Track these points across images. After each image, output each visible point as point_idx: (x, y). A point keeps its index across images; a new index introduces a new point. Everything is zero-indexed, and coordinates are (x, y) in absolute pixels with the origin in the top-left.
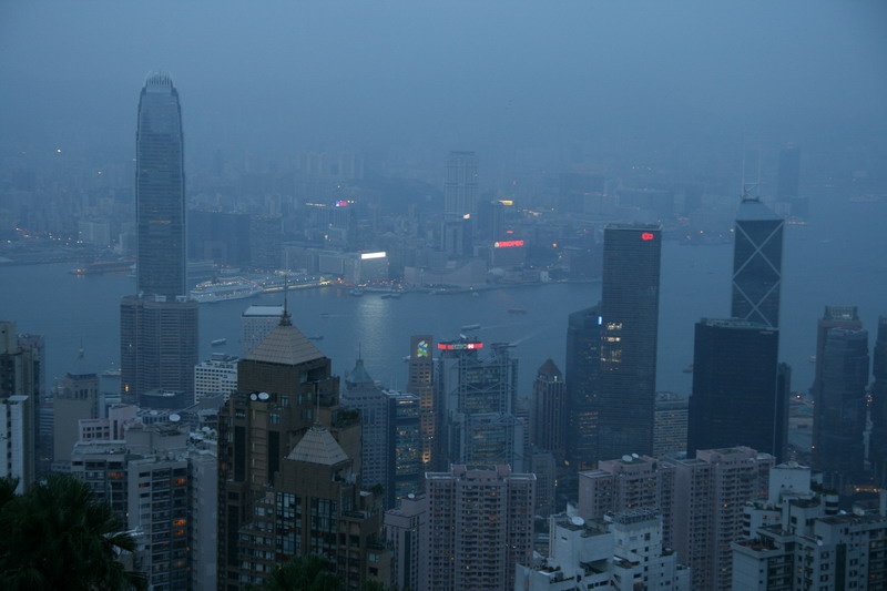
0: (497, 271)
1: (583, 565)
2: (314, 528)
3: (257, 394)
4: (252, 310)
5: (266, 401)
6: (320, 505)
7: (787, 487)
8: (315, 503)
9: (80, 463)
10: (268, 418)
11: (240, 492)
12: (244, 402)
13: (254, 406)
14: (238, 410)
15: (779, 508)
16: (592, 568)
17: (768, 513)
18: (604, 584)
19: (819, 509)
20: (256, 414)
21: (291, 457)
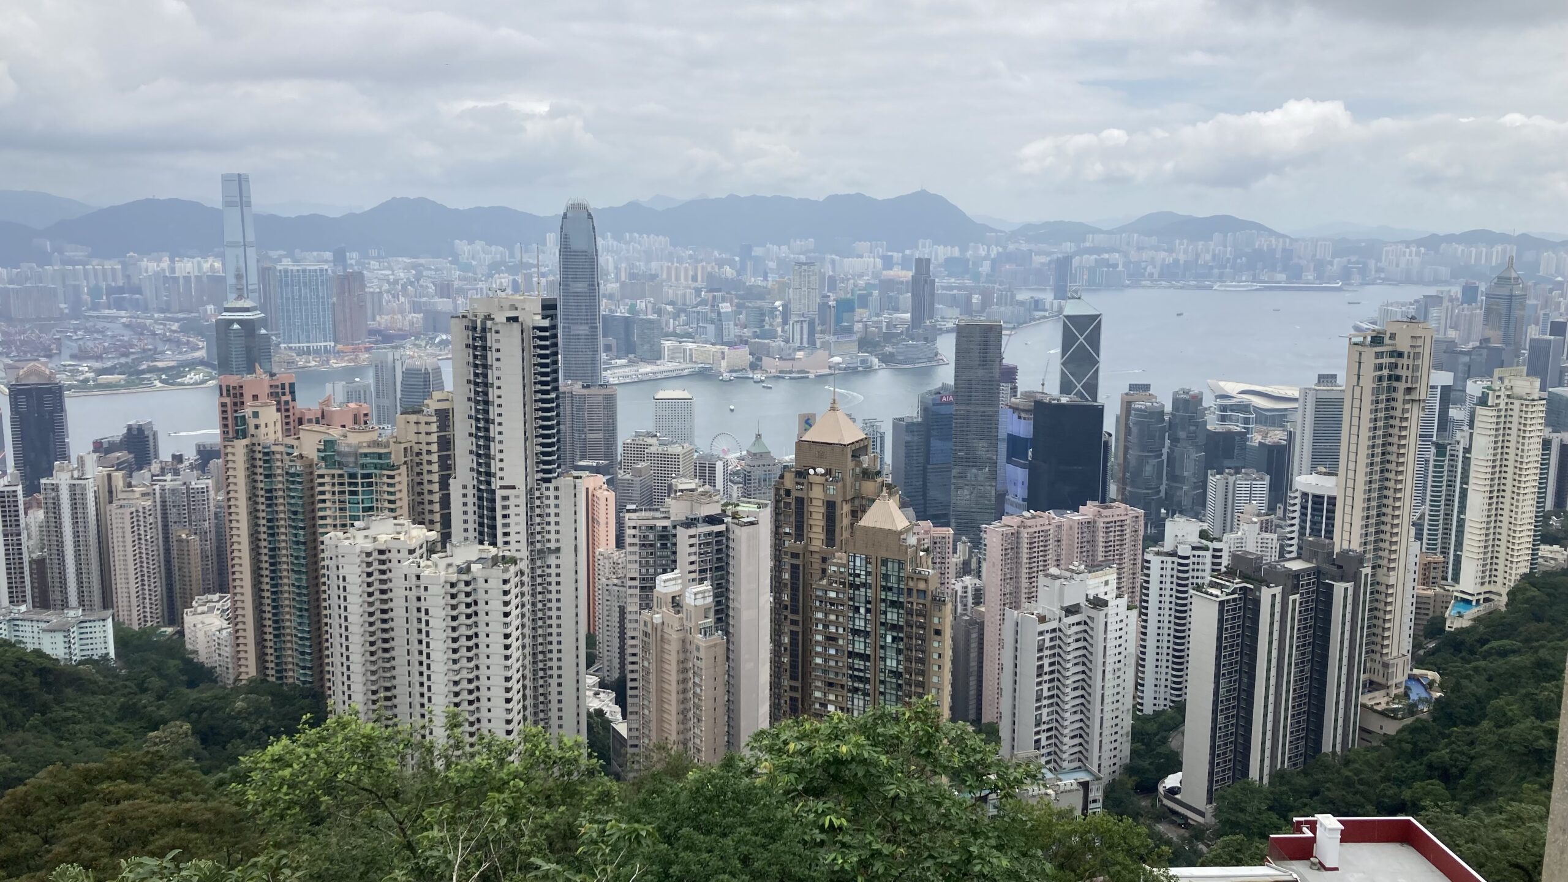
1: (1062, 608)
2: (884, 584)
3: (814, 469)
5: (822, 475)
6: (890, 565)
7: (1180, 536)
8: (885, 562)
9: (634, 528)
10: (825, 490)
11: (801, 552)
12: (801, 474)
13: (812, 479)
14: (797, 483)
15: (1173, 554)
16: (1070, 611)
17: (1164, 559)
18: (1078, 624)
19: (1209, 554)
20: (814, 486)
21: (862, 523)
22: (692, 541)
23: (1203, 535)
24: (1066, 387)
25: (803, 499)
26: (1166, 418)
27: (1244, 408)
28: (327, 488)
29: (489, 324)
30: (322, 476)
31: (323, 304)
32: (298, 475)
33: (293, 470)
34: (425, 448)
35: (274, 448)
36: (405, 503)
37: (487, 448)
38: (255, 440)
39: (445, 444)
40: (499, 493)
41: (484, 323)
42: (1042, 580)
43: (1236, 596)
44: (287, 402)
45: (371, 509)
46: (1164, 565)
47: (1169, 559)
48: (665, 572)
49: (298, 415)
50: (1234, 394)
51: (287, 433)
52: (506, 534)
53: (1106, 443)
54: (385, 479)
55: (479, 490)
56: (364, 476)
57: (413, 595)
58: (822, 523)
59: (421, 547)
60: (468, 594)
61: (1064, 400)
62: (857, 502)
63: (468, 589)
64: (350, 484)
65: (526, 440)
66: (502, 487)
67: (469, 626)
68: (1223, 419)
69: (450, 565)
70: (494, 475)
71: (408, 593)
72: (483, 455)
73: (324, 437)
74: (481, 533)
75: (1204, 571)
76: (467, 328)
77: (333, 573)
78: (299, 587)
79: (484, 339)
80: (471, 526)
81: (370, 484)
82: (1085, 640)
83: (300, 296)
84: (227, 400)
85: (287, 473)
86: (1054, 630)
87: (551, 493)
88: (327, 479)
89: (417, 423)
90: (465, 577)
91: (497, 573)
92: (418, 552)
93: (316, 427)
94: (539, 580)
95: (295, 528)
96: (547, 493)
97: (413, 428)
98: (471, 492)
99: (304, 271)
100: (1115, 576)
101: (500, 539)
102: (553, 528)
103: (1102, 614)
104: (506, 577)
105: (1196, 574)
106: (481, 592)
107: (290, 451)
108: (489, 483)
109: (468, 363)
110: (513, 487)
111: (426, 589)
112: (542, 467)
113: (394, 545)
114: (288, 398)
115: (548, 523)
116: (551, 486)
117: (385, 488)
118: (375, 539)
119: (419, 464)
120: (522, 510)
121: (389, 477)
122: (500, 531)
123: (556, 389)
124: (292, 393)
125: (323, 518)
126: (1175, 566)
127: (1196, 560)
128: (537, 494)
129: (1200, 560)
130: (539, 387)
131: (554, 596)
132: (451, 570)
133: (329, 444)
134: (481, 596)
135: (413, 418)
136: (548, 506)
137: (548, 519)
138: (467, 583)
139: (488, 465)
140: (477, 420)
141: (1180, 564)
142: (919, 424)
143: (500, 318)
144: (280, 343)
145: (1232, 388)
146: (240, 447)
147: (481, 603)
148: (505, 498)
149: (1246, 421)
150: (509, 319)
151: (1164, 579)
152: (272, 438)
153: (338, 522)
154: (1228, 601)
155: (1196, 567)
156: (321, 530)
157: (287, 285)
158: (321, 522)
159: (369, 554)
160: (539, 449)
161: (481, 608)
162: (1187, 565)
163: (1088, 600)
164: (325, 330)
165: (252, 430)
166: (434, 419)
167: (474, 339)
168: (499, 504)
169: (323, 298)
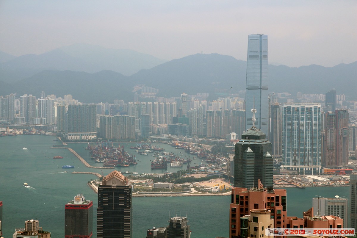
31: (315, 135)
83: (298, 128)
99: (303, 109)
114: (281, 208)
124: (284, 203)
144: (281, 164)
157: (289, 119)
164: (315, 155)
169: (315, 130)
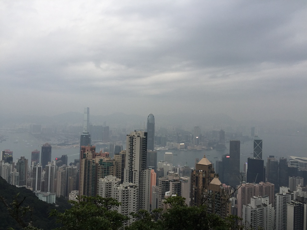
0: (203, 147)
1: (256, 206)
3: (200, 170)
4: (166, 153)
5: (202, 172)
7: (283, 191)
9: (161, 181)
10: (203, 175)
11: (197, 189)
12: (197, 172)
13: (200, 173)
14: (196, 173)
15: (282, 195)
16: (258, 206)
17: (280, 196)
18: (260, 210)
19: (290, 195)
20: (200, 175)
21: (211, 183)
22: (173, 185)
23: (289, 191)
24: (255, 156)
25: (198, 177)
26: (278, 164)
27: (297, 162)
28: (100, 169)
29: (134, 137)
30: (99, 167)
31: (101, 133)
32: (95, 166)
33: (93, 165)
34: (119, 162)
35: (90, 161)
36: (115, 173)
37: (132, 162)
38: (87, 159)
39: (123, 161)
40: (134, 172)
41: (133, 137)
42: (251, 199)
43: (298, 205)
44: (93, 152)
45: (108, 174)
46: (280, 197)
47: (281, 196)
48: (167, 191)
49: (95, 154)
50: (294, 159)
51: (93, 158)
52: (135, 181)
53: (264, 168)
54: (111, 168)
55: (130, 171)
56: (107, 167)
57: (116, 192)
58: (202, 183)
59: (118, 182)
60: (127, 193)
61: (254, 158)
62: (210, 178)
63: (127, 192)
64: (105, 169)
65: (140, 161)
66: (134, 171)
67: (126, 200)
68: (292, 164)
69: (123, 187)
70: (133, 168)
71: (115, 192)
72: (131, 164)
73: (100, 159)
74: (130, 180)
75: (289, 199)
76: (129, 138)
77: (100, 187)
78: (93, 190)
79: (133, 140)
80: (128, 179)
81: (108, 169)
82: (262, 213)
83: (97, 131)
84: (82, 151)
85: (92, 166)
86: (255, 211)
87: (144, 173)
88: (100, 167)
89: (118, 157)
90: (126, 189)
91: (133, 189)
92: (117, 184)
93: (99, 157)
94: (141, 191)
95: (93, 177)
96: (143, 173)
97: (117, 158)
98: (128, 171)
99: (98, 126)
100: (269, 199)
101: (133, 182)
102: (144, 180)
103: (266, 207)
104: (134, 190)
105: (288, 200)
106: (129, 193)
107: (93, 161)
108: (132, 170)
109: (129, 145)
110: (137, 171)
111: (118, 191)
112: (142, 167)
113: (112, 182)
114: (94, 151)
115: (143, 179)
116: (144, 171)
117: (111, 170)
118: (109, 180)
119: (118, 165)
120: (138, 176)
121: (112, 167)
122: (133, 180)
123: (146, 151)
124: (95, 149)
125: (99, 175)
126: (283, 198)
127: (287, 197)
128: (141, 173)
129: (289, 197)
130: (143, 150)
131: (144, 195)
132: (123, 188)
133: (101, 160)
134: (129, 194)
135: (117, 156)
136: (143, 175)
137: (143, 178)
138: (127, 191)
139: (132, 166)
140: (130, 156)
141: (283, 197)
142: (222, 162)
143: (136, 136)
144: (92, 140)
145: (294, 158)
146: (84, 160)
147: (129, 195)
148: (135, 173)
149: (297, 165)
150: (138, 136)
151: (280, 201)
152: (90, 158)
153: (101, 176)
154: (296, 207)
155: (287, 198)
156: (98, 178)
157: (94, 128)
158: (98, 176)
159: (107, 184)
160: (142, 163)
161: (129, 196)
162: (285, 198)
163: (262, 204)
164: (101, 137)
165: (87, 157)
166: (121, 156)
167: (131, 140)
168: (134, 174)
169: (101, 131)
